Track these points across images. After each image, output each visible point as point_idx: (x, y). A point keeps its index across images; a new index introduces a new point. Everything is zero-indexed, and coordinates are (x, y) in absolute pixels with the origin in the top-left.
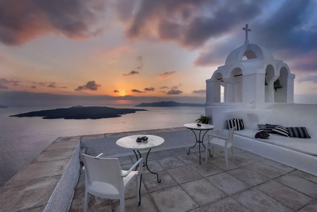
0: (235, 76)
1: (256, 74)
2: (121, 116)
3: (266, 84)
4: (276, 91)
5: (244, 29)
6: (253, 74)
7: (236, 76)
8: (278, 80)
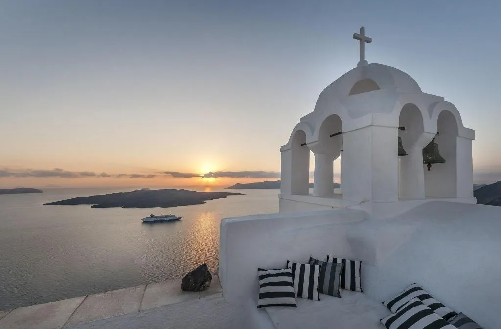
0: (331, 136)
1: (372, 125)
2: (205, 203)
3: (402, 153)
4: (429, 169)
5: (355, 37)
6: (367, 127)
7: (334, 135)
8: (432, 143)
